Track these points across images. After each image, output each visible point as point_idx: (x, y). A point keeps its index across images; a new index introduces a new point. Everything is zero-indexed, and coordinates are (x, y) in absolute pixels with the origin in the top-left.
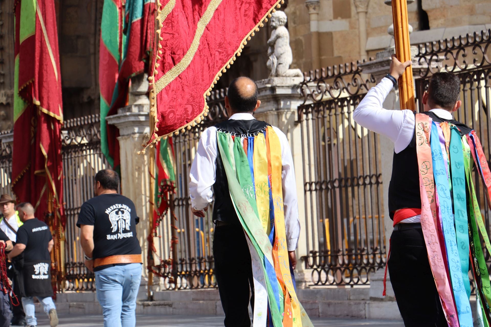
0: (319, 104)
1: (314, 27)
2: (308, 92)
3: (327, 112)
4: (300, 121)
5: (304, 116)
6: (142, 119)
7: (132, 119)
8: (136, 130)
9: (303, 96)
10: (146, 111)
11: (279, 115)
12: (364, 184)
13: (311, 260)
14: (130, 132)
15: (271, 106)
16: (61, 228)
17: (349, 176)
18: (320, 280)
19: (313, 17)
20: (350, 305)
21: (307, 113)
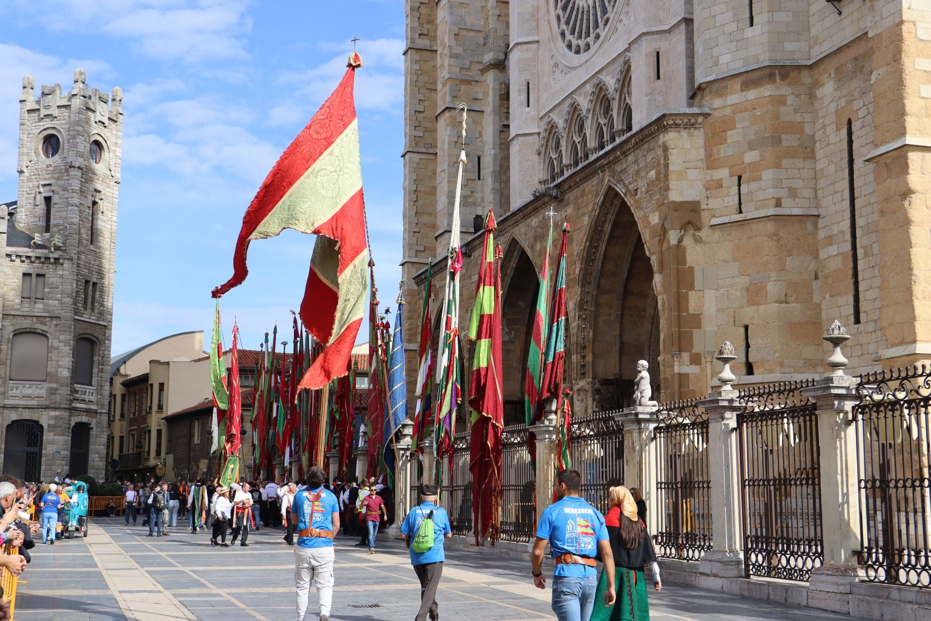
0: (668, 426)
1: (676, 370)
2: (661, 417)
3: (674, 433)
4: (655, 438)
5: (658, 435)
6: (551, 429)
7: (544, 429)
8: (547, 436)
9: (658, 421)
10: (554, 423)
11: (640, 433)
12: (699, 487)
13: (660, 538)
14: (543, 438)
15: (635, 426)
16: (499, 498)
17: (688, 480)
18: (665, 553)
19: (676, 363)
20: (685, 576)
21: (660, 433)
